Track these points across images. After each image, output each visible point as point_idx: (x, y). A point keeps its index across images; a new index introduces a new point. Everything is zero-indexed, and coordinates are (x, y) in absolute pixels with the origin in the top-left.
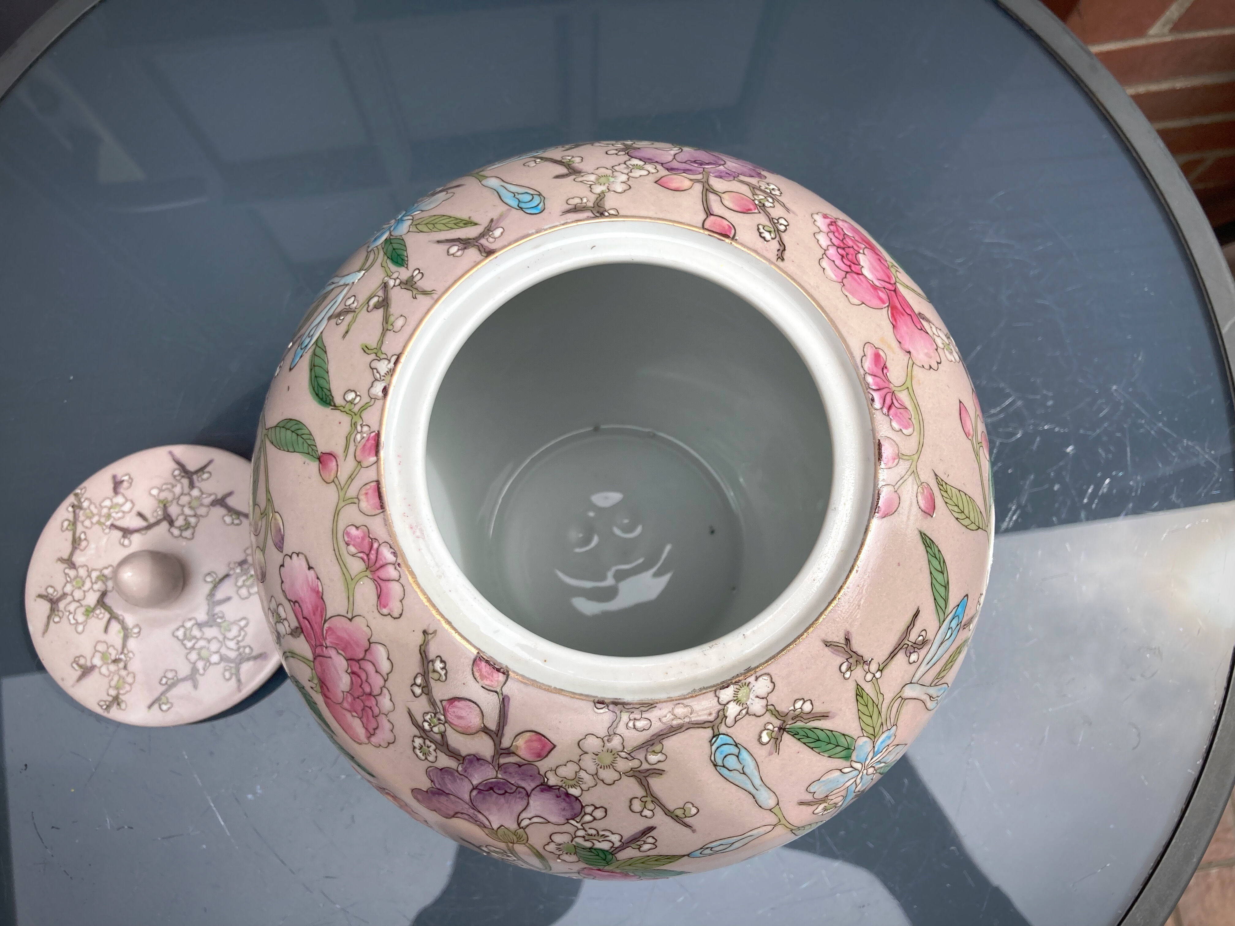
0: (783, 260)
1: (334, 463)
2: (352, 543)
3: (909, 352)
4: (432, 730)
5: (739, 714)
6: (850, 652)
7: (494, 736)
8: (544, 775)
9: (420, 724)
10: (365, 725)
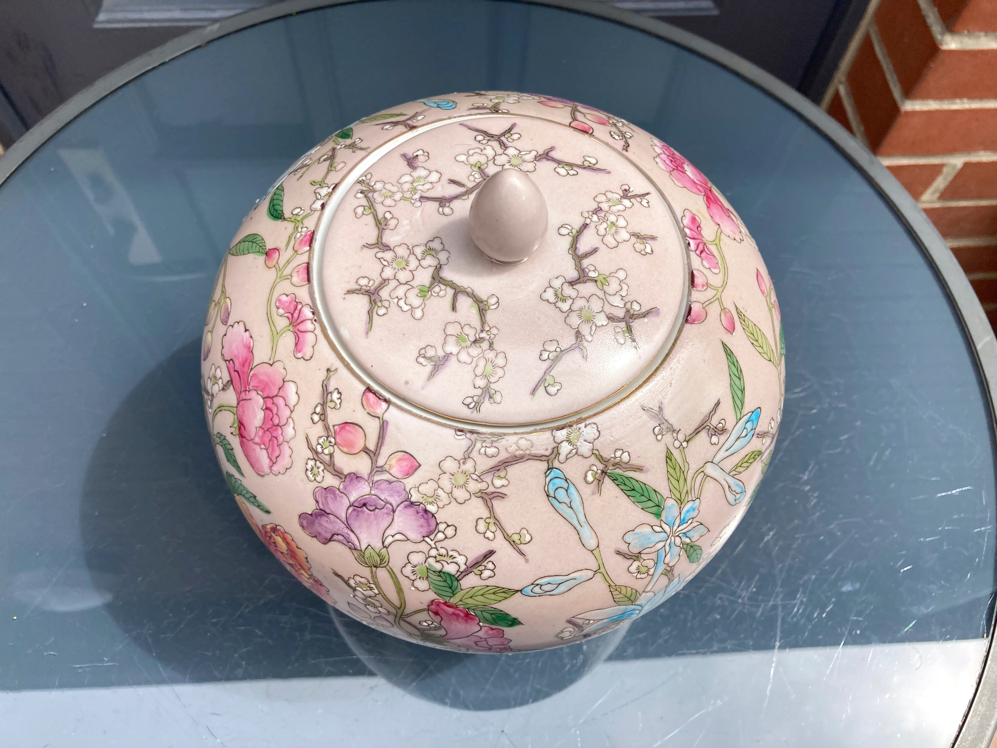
0: (627, 151)
1: (277, 254)
2: (282, 306)
3: (719, 225)
4: (323, 452)
5: (570, 453)
6: (662, 419)
7: (372, 455)
8: (408, 491)
9: (314, 447)
10: (270, 455)
